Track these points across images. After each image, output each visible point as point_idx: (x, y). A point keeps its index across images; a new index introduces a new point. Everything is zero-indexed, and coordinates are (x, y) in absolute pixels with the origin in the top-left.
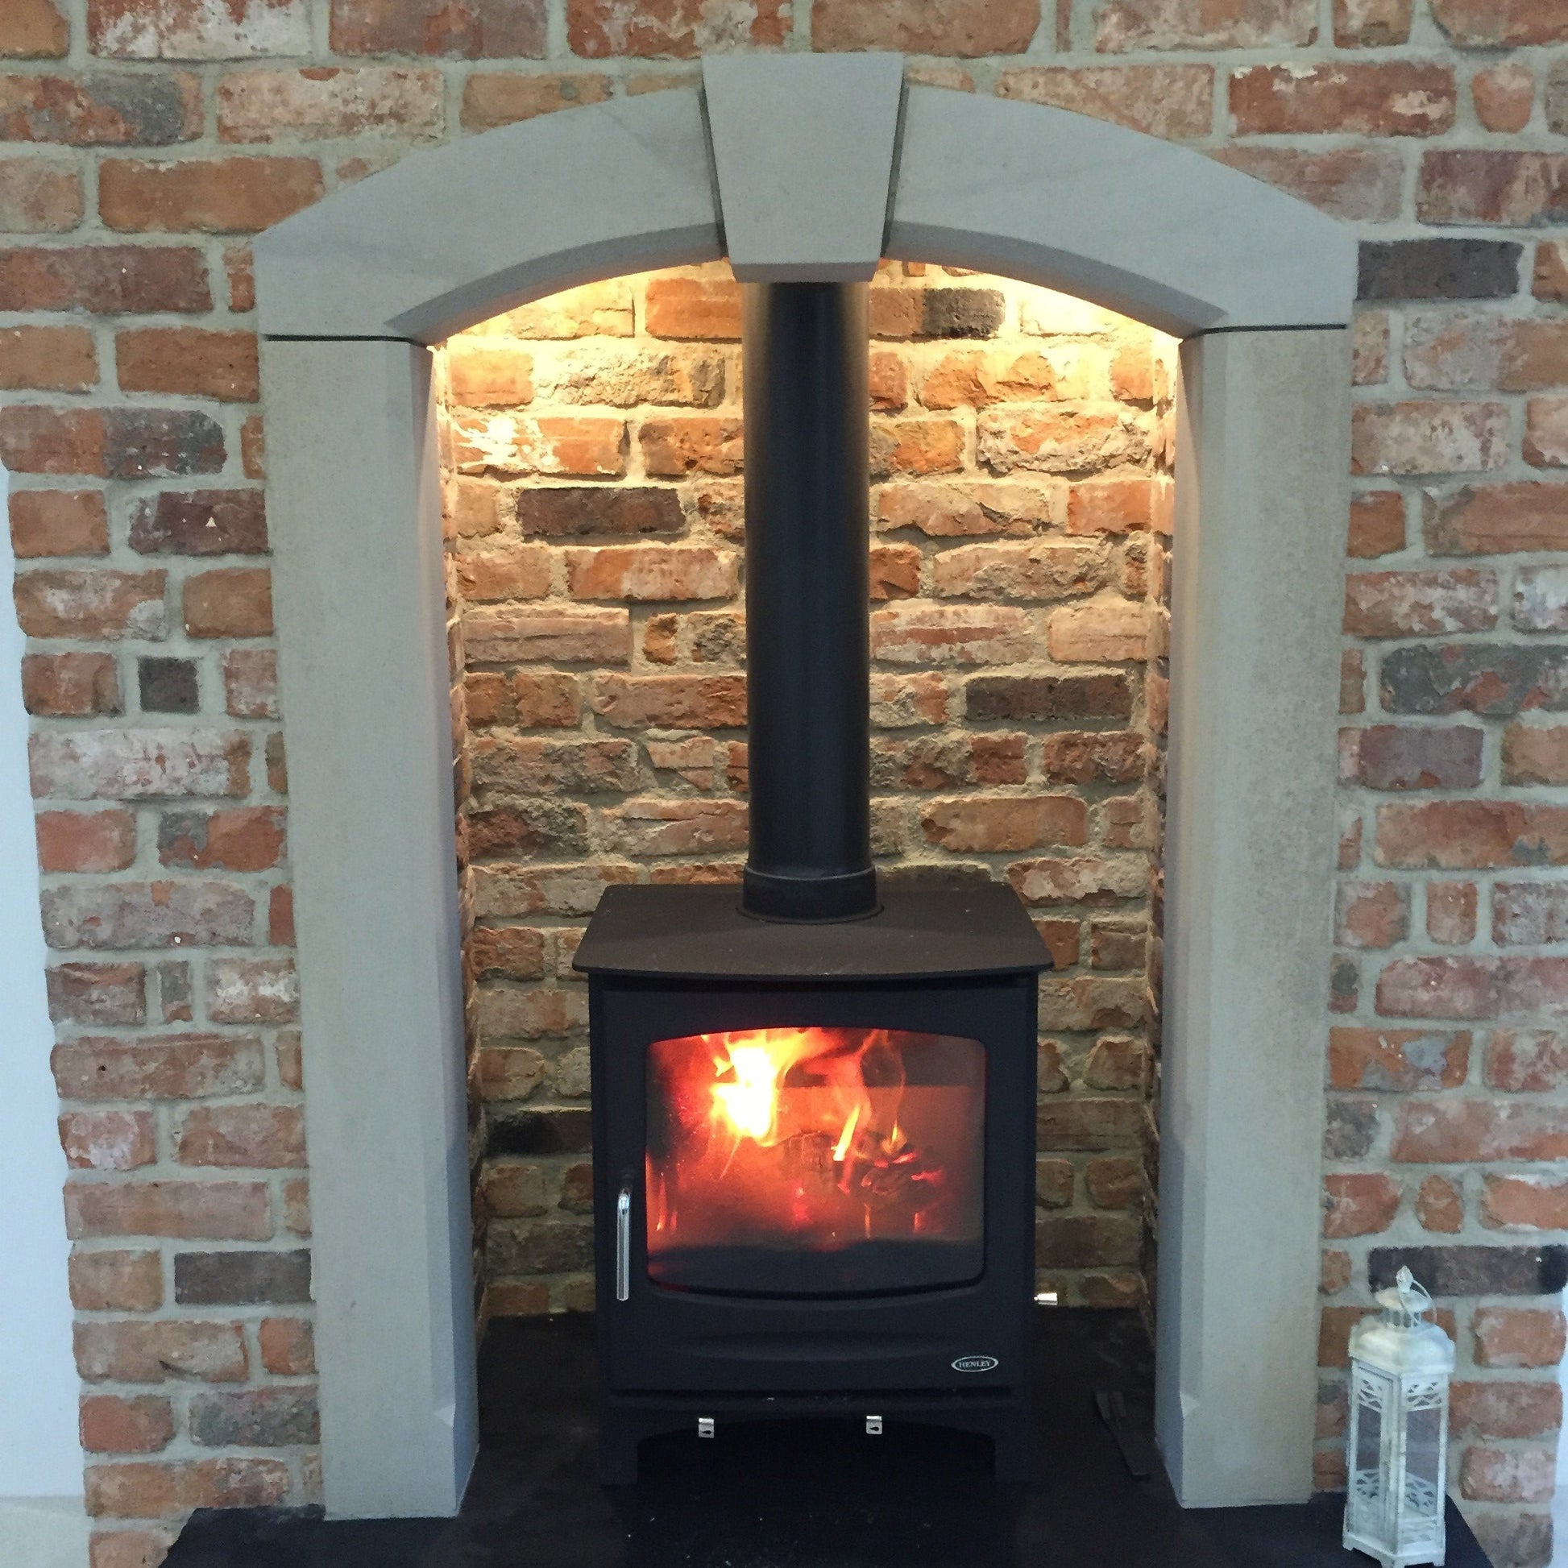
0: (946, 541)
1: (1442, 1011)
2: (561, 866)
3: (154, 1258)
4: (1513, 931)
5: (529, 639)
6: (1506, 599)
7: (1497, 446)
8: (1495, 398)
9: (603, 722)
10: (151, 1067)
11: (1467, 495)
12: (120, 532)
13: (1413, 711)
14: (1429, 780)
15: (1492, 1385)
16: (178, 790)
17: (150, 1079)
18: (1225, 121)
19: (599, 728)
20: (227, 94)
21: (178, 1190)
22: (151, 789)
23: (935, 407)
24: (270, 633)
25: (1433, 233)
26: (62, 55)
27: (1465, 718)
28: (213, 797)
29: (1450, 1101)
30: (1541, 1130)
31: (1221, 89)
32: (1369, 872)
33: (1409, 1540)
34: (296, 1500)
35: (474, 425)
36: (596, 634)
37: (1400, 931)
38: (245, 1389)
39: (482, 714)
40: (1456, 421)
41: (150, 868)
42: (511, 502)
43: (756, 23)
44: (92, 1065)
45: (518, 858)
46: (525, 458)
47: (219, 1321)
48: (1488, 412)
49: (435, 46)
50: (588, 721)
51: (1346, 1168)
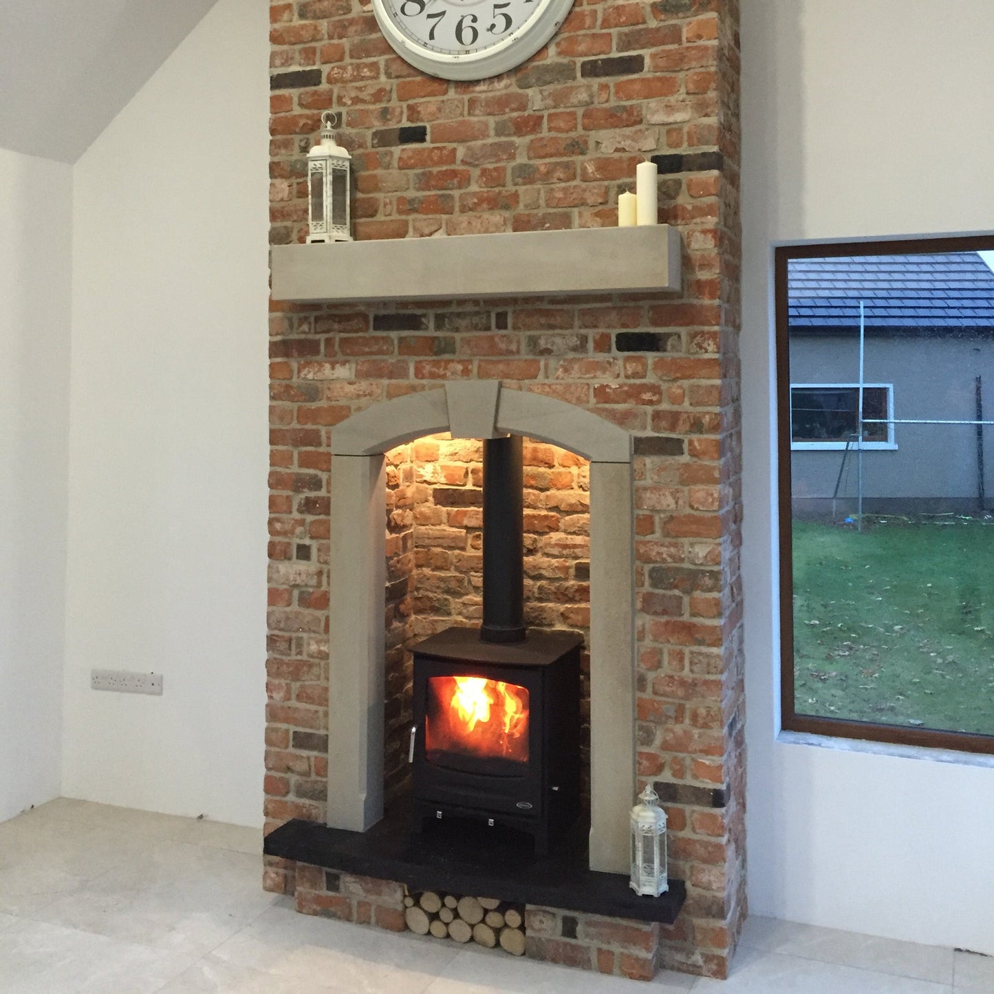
0: (568, 513)
1: (673, 694)
2: (441, 618)
3: (287, 731)
4: (695, 668)
5: (435, 538)
6: (686, 552)
7: (681, 502)
8: (680, 487)
9: (457, 569)
10: (291, 669)
11: (672, 518)
12: (295, 507)
13: (658, 588)
14: (665, 612)
15: (698, 841)
16: (303, 584)
17: (289, 673)
18: (593, 400)
19: (455, 570)
20: (329, 389)
21: (296, 709)
22: (297, 583)
23: (564, 467)
24: (329, 539)
25: (656, 435)
26: (291, 378)
27: (676, 592)
28: (311, 587)
29: (678, 729)
30: (710, 744)
31: (592, 390)
32: (648, 643)
33: (645, 885)
34: (320, 821)
35: (421, 467)
36: (455, 538)
37: (659, 665)
38: (310, 780)
39: (420, 563)
40: (667, 493)
41: (295, 607)
42: (431, 492)
43: (463, 371)
44: (276, 667)
45: (429, 614)
46: (436, 478)
47: (303, 755)
48: (677, 491)
49: (381, 376)
50: (452, 568)
51: (645, 750)
